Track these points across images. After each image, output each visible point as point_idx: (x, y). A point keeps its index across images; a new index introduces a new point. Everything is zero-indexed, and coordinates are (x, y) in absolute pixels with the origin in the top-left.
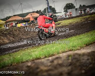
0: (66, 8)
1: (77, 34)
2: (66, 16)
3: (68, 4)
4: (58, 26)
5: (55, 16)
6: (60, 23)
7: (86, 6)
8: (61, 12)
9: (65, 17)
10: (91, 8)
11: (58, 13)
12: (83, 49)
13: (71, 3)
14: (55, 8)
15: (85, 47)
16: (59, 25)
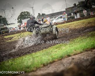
0: (20, 18)
1: (33, 51)
2: (20, 28)
3: (22, 12)
4: (10, 41)
5: (6, 28)
6: (13, 37)
7: (46, 15)
8: (14, 24)
9: (19, 30)
10: (52, 18)
11: (10, 24)
12: (40, 70)
13: (27, 12)
14: (6, 19)
15: (42, 68)
16: (10, 39)
